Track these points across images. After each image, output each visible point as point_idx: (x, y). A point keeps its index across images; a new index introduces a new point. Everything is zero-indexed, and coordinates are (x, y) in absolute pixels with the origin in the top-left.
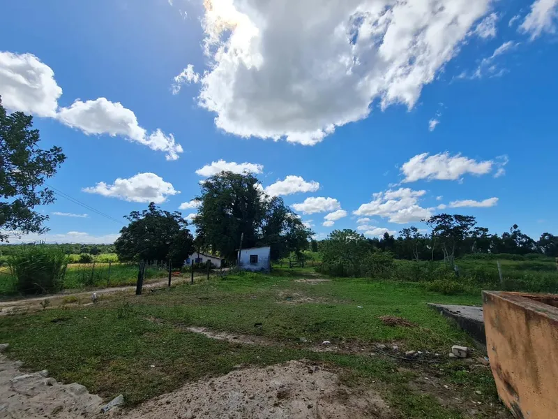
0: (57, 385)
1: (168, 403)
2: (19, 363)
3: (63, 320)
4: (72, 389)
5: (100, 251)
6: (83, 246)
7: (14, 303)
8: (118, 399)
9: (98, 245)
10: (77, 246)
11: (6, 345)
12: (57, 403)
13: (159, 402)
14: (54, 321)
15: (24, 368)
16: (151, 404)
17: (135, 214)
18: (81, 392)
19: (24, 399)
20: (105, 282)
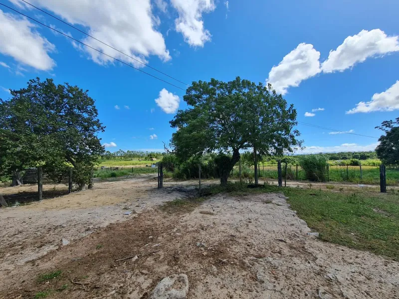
0: (296, 217)
1: (342, 250)
2: (289, 205)
3: (315, 195)
4: (300, 221)
5: (368, 157)
6: (353, 154)
7: (304, 184)
8: (316, 234)
9: (366, 152)
10: (349, 154)
11: (288, 198)
12: (293, 223)
13: (338, 247)
14: (311, 195)
15: (290, 207)
16: (333, 245)
17: (387, 124)
18: (304, 224)
19: (285, 216)
20: (358, 179)
